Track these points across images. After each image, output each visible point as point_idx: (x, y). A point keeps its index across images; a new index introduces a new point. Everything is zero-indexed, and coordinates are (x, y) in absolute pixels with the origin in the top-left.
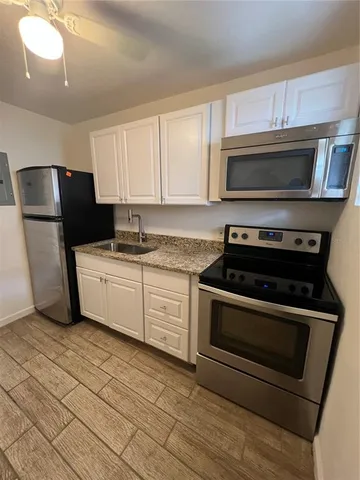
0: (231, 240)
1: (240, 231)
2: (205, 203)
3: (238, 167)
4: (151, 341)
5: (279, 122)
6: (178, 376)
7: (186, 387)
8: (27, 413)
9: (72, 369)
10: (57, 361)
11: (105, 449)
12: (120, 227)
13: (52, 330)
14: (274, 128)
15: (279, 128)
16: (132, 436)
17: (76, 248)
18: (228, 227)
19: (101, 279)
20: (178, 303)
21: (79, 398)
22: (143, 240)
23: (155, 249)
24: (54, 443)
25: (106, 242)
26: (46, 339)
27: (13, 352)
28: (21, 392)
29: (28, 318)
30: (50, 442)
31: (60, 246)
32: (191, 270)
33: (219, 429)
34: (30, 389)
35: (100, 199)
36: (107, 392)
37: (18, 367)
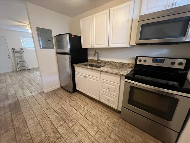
0: (138, 63)
1: (143, 59)
2: (128, 46)
3: (146, 29)
4: (102, 101)
5: (171, 4)
6: (113, 114)
7: (116, 118)
8: (62, 118)
9: (75, 107)
10: (69, 103)
11: (88, 134)
12: (90, 58)
13: (67, 93)
14: (167, 8)
15: (170, 7)
16: (98, 131)
17: (75, 65)
18: (137, 57)
19: (84, 76)
20: (115, 87)
21: (78, 117)
22: (99, 63)
23: (104, 66)
24: (72, 129)
25: (85, 63)
26: (65, 96)
27: (56, 99)
28: (59, 111)
29: (58, 89)
30: (70, 128)
31: (70, 64)
32: (121, 74)
33: (130, 135)
34: (62, 111)
35: (83, 46)
36: (87, 116)
37: (58, 104)
